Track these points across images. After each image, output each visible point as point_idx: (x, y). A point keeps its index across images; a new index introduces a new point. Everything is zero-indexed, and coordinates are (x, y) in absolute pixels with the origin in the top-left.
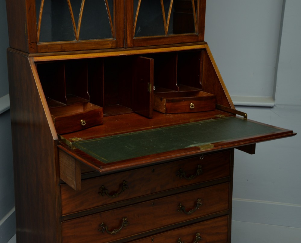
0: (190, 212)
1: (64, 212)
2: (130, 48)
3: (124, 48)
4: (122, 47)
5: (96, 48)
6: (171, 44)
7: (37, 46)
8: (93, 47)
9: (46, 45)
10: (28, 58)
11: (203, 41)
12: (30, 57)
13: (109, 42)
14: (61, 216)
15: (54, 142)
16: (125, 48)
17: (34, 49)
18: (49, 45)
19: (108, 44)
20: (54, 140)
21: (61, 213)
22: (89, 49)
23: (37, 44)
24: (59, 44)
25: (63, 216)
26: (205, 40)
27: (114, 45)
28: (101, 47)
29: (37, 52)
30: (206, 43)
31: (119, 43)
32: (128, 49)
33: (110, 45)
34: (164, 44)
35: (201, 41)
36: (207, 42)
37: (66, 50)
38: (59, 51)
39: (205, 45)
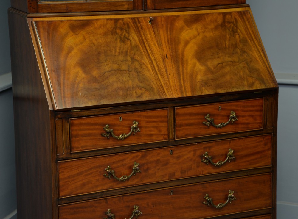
0: (219, 205)
1: (62, 194)
2: (150, 10)
3: (143, 11)
4: (140, 9)
5: (108, 10)
6: (203, 7)
7: (38, 5)
8: (105, 8)
9: (48, 4)
10: (27, 19)
11: (244, 3)
12: (29, 17)
13: (124, 3)
14: (58, 198)
15: (50, 112)
16: (145, 10)
17: (34, 8)
18: (51, 4)
19: (123, 5)
20: (51, 110)
21: (59, 194)
22: (99, 11)
23: (37, 3)
24: (64, 4)
25: (60, 198)
26: (247, 2)
27: (131, 7)
28: (114, 9)
29: (38, 13)
30: (248, 6)
31: (137, 4)
32: (147, 11)
33: (126, 7)
34: (193, 6)
35: (242, 4)
36: (250, 5)
37: (72, 11)
38: (64, 11)
39: (247, 8)
